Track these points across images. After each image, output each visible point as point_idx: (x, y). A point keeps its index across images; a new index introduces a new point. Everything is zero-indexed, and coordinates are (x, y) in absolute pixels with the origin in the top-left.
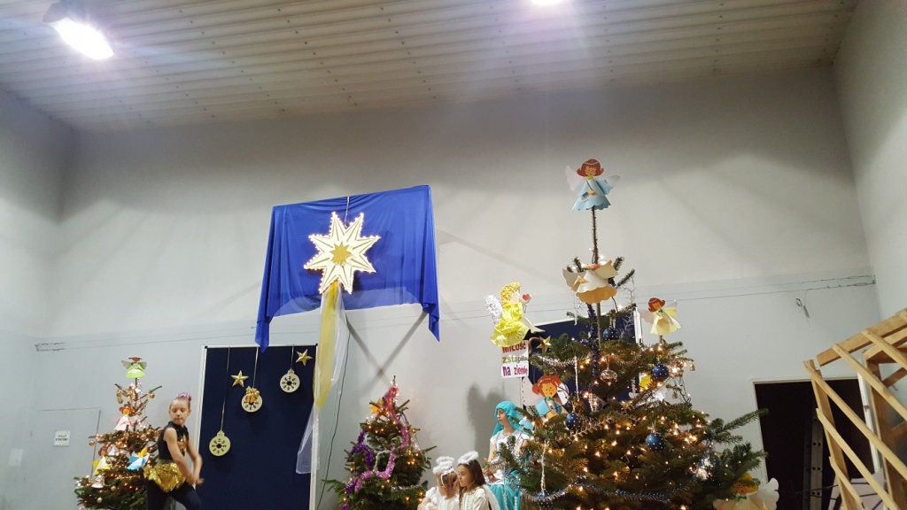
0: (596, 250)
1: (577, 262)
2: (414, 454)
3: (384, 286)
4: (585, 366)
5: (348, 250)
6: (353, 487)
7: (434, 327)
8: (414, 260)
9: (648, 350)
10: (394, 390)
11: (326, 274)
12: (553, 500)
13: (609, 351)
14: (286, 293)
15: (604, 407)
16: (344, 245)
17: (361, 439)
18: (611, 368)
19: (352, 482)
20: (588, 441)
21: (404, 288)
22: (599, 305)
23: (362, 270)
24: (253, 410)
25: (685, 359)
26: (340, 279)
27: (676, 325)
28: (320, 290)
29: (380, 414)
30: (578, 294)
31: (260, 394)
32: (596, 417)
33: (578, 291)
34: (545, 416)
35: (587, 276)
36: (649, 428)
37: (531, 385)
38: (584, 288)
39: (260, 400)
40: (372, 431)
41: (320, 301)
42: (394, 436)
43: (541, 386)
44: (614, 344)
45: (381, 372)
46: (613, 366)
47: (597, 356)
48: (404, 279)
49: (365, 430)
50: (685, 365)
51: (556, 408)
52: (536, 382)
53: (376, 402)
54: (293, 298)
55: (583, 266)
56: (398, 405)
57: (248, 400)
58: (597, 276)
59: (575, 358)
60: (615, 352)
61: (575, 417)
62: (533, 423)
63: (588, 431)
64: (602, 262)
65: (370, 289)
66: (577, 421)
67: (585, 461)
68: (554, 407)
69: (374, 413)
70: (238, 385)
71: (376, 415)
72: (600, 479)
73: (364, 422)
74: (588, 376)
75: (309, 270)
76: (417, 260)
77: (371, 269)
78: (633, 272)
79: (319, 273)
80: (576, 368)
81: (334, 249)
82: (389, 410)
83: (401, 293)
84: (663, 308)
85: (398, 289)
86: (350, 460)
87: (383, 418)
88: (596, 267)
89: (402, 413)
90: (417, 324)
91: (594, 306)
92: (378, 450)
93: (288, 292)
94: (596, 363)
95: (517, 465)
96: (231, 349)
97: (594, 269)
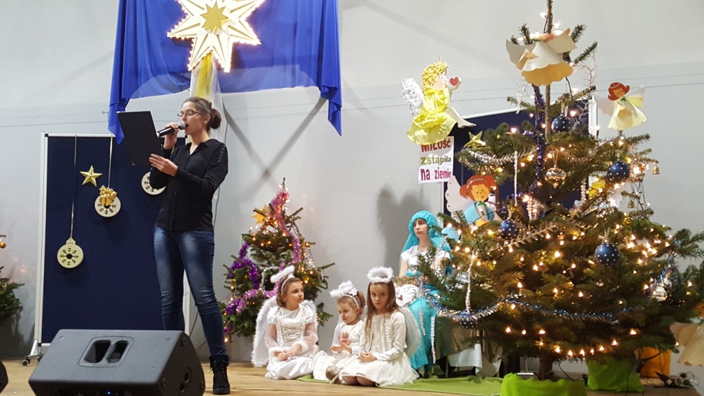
0: (550, 16)
1: (525, 30)
2: (308, 271)
3: (271, 63)
4: (527, 163)
5: (225, 13)
6: (235, 307)
7: (334, 118)
8: (310, 30)
9: (605, 145)
10: (284, 195)
11: (196, 46)
12: (479, 320)
13: (558, 145)
14: (146, 70)
15: (546, 214)
16: (220, 6)
17: (243, 252)
18: (559, 166)
19: (233, 302)
20: (525, 252)
21: (297, 67)
22: (548, 88)
23: (242, 41)
24: (110, 215)
25: (648, 160)
26: (214, 52)
27: (641, 117)
28: (188, 65)
29: (266, 224)
30: (524, 74)
31: (117, 196)
32: (536, 225)
33: (524, 69)
34: (474, 224)
35: (537, 49)
36: (600, 237)
37: (459, 187)
38: (532, 66)
39: (117, 202)
40: (257, 243)
41: (190, 80)
42: (284, 250)
43: (471, 188)
44: (565, 137)
45: (267, 174)
46: (562, 164)
47: (543, 151)
48: (297, 55)
49: (248, 243)
50: (647, 167)
51: (488, 214)
52: (465, 183)
53: (261, 210)
54: (155, 75)
55: (532, 36)
56: (288, 214)
57: (103, 203)
58: (551, 50)
59: (516, 153)
60: (566, 146)
61: (511, 224)
62: (460, 232)
63: (525, 241)
64: (557, 32)
65: (253, 66)
66: (513, 229)
67: (520, 275)
68: (485, 213)
69: (259, 222)
70: (90, 183)
71: (261, 225)
72: (536, 297)
73: (247, 233)
74: (529, 176)
75: (174, 38)
76: (314, 29)
77: (254, 40)
78: (594, 46)
79: (187, 44)
80: (515, 165)
81: (205, 11)
82: (278, 219)
83: (294, 72)
84: (628, 96)
85: (289, 67)
86: (230, 276)
87: (269, 228)
88: (548, 39)
89: (294, 224)
90: (312, 114)
91: (543, 91)
92: (263, 266)
93: (148, 67)
94: (541, 160)
95: (437, 280)
96: (78, 138)
97: (546, 41)
